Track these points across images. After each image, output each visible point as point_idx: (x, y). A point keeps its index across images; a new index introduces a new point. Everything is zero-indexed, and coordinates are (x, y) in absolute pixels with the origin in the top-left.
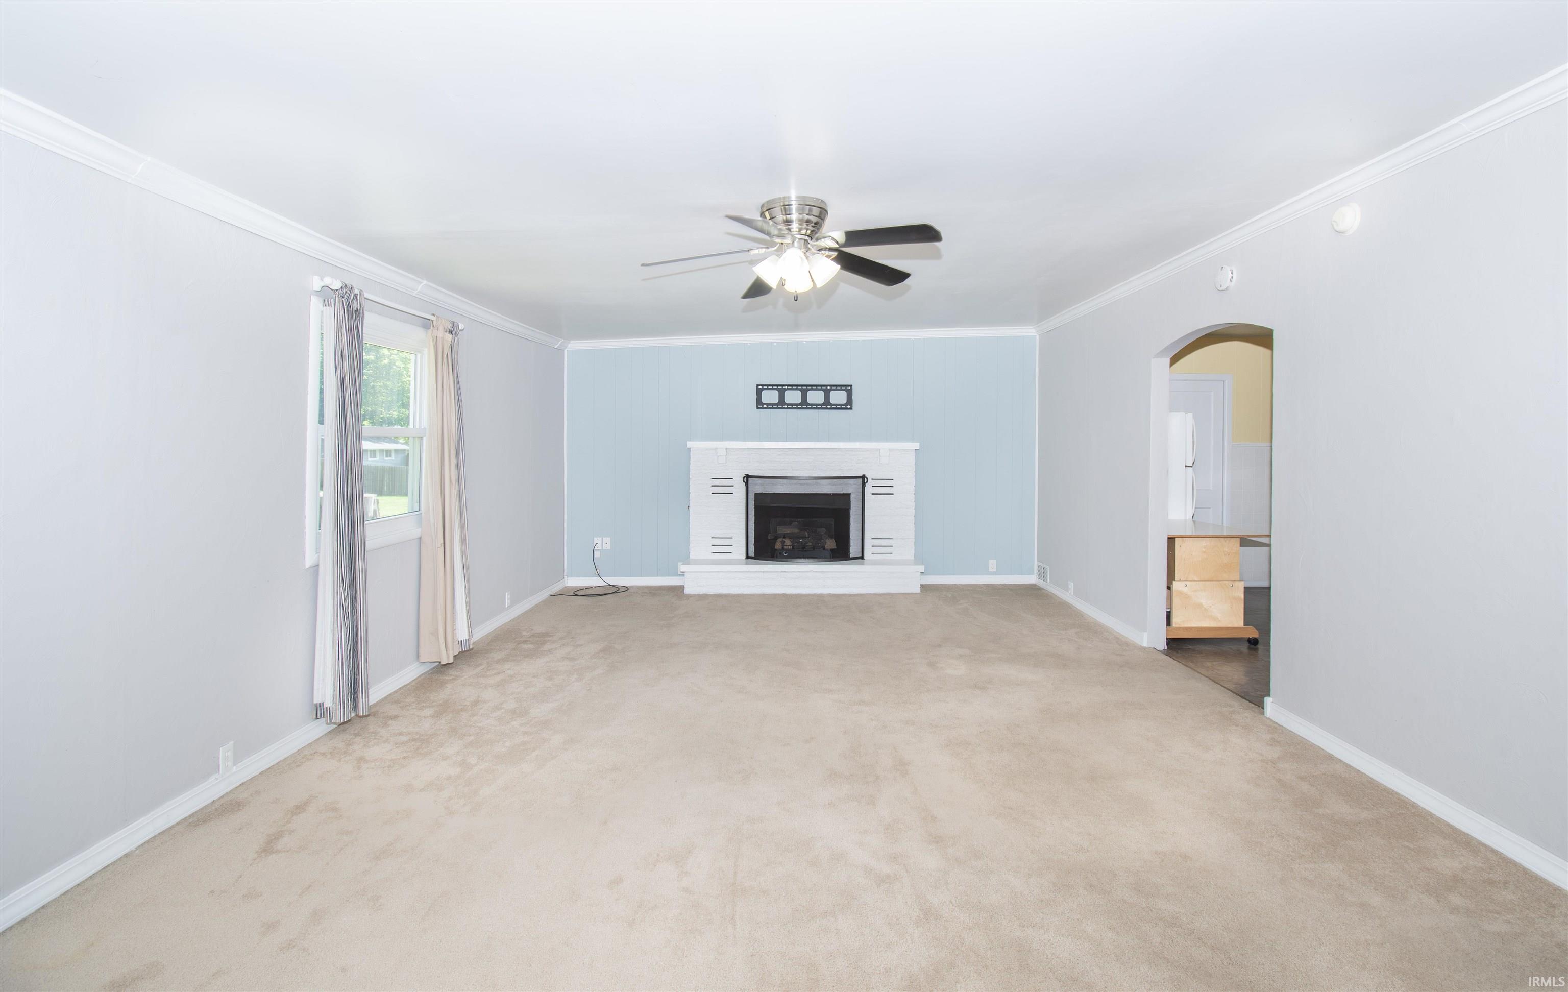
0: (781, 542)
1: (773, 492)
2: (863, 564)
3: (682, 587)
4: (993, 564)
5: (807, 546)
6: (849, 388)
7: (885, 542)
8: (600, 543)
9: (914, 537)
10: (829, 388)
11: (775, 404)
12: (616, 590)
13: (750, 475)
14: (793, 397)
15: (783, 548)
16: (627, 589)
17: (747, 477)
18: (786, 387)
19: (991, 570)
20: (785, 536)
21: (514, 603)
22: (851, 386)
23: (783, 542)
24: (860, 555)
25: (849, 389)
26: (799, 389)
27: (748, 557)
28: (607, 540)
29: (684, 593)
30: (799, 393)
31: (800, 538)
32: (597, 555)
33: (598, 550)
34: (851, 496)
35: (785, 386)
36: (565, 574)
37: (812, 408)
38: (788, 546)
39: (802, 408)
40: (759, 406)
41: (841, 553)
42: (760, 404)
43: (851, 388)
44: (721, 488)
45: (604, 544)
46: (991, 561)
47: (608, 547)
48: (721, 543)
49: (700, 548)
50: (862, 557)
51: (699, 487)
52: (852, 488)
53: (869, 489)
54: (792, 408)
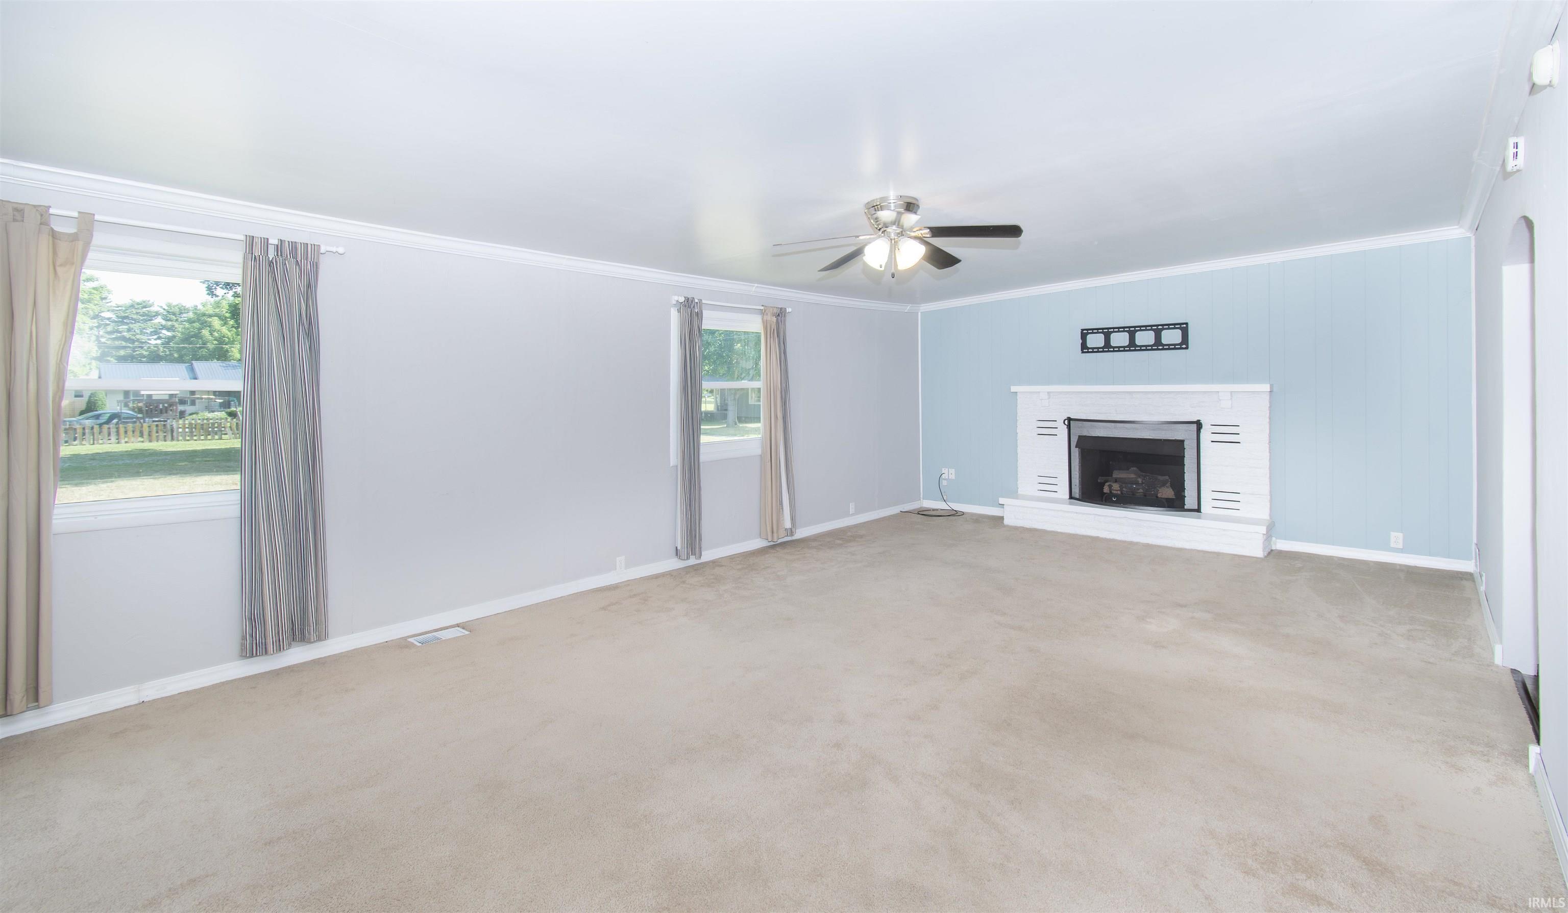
0: (1108, 486)
1: (1097, 436)
2: (1199, 518)
3: (1002, 518)
4: (1396, 539)
5: (1138, 492)
6: (1185, 326)
7: (1230, 497)
8: (947, 474)
9: (1269, 494)
10: (1160, 327)
11: (1100, 348)
12: (955, 514)
13: (1072, 417)
14: (1121, 339)
15: (1111, 492)
16: (963, 514)
17: (1069, 419)
18: (1112, 330)
19: (1393, 545)
20: (1117, 480)
21: (858, 511)
22: (1187, 324)
23: (1110, 486)
24: (1196, 507)
25: (1184, 328)
26: (1126, 331)
27: (1071, 497)
28: (952, 471)
29: (1003, 523)
30: (1127, 335)
31: (1133, 484)
32: (944, 483)
33: (945, 479)
34: (1186, 443)
35: (1111, 328)
36: (921, 497)
37: (1141, 350)
38: (1117, 490)
39: (1130, 350)
40: (1084, 351)
41: (1176, 504)
42: (1084, 348)
43: (1187, 326)
44: (1045, 429)
45: (950, 474)
46: (1393, 534)
47: (953, 477)
48: (1047, 482)
49: (1027, 485)
50: (1198, 510)
51: (1026, 428)
52: (1185, 434)
53: (1205, 435)
54: (1119, 351)
